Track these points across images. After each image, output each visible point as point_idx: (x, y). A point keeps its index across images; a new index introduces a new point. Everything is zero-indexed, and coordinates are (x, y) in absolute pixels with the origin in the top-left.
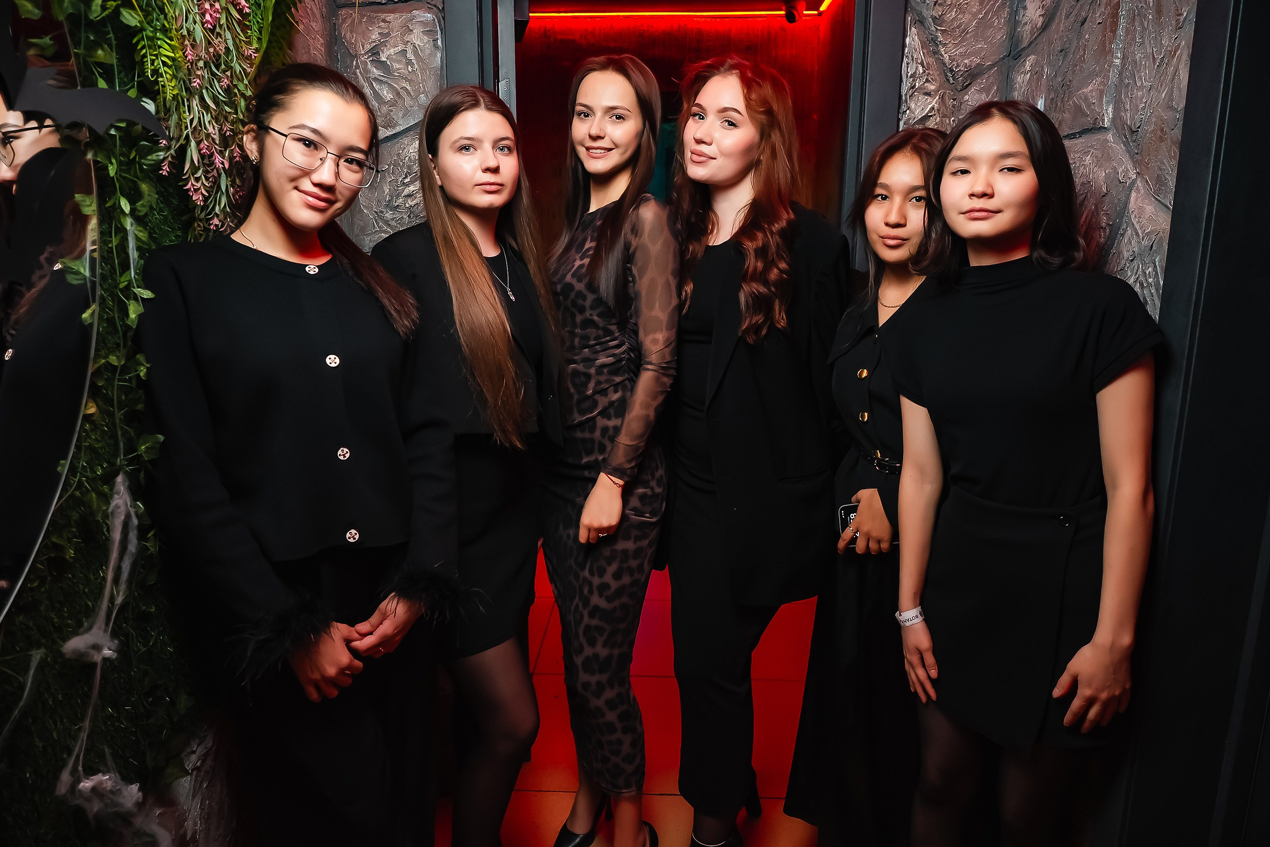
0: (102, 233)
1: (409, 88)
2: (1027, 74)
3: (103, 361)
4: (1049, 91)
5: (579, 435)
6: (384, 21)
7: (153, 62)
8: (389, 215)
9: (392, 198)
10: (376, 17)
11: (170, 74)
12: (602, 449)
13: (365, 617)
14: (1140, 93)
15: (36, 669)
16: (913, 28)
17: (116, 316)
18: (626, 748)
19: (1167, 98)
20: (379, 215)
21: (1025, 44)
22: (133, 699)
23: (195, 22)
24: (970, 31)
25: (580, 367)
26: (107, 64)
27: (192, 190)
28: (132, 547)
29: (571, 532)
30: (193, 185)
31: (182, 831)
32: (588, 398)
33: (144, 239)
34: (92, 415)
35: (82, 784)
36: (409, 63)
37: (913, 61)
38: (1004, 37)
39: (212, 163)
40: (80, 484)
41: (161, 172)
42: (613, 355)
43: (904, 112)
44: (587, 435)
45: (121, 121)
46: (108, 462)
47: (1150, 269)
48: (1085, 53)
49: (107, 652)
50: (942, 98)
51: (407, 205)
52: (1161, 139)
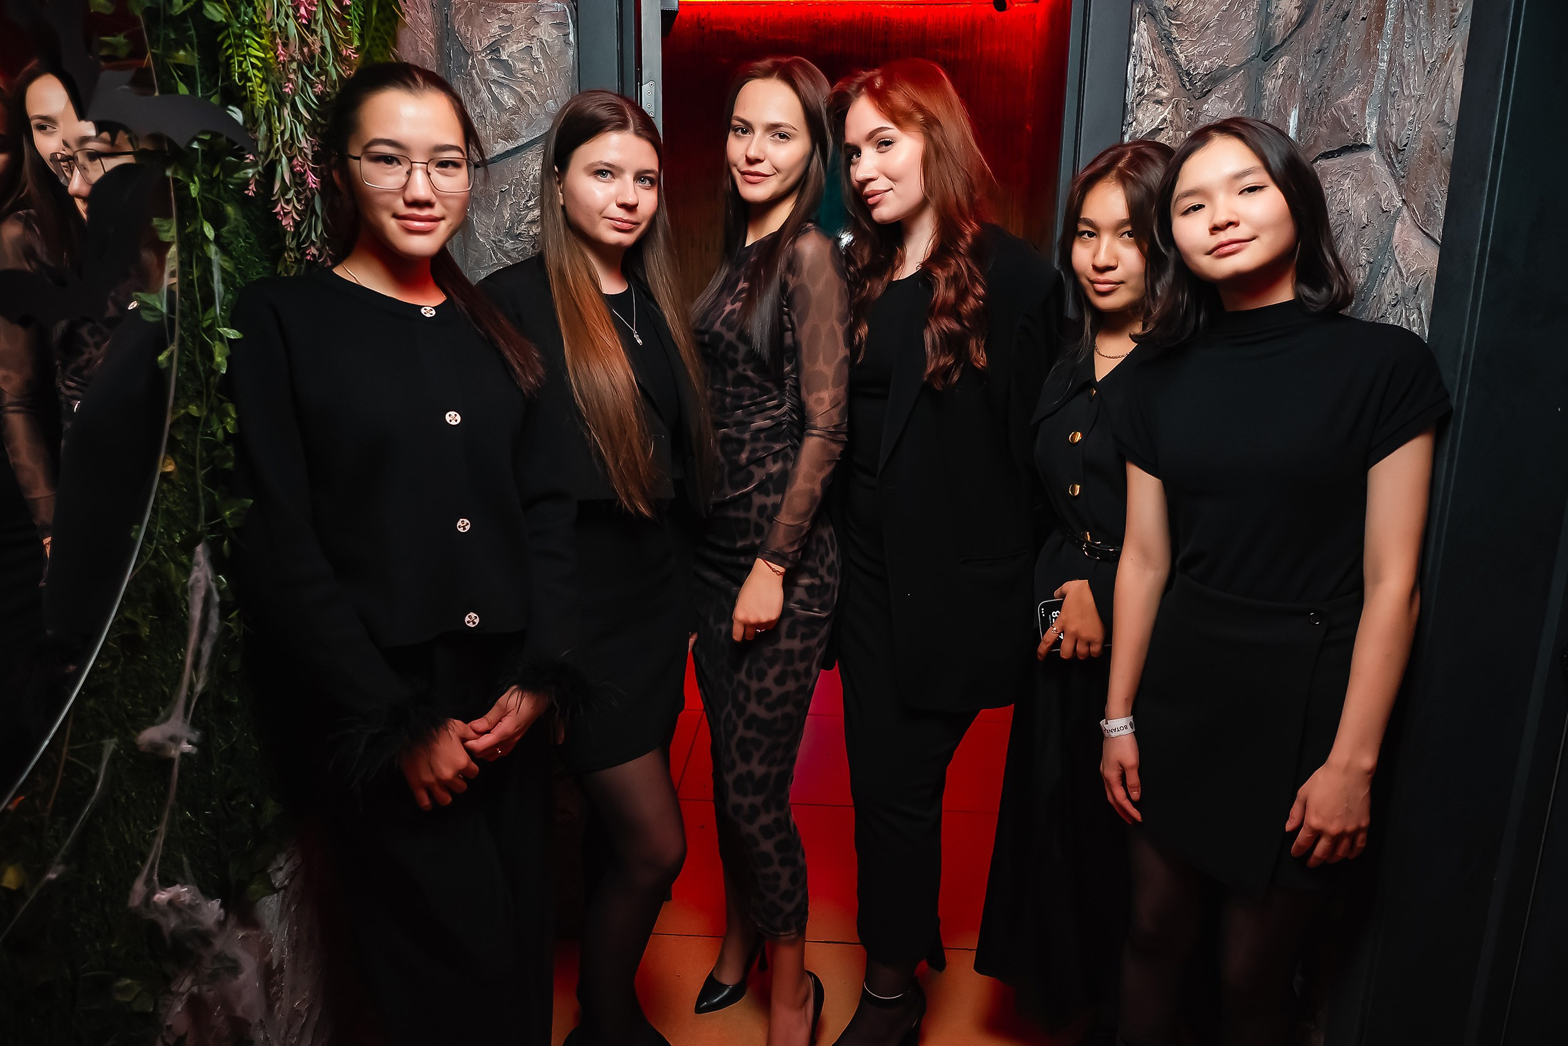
0: (182, 264)
1: (534, 92)
2: (1279, 79)
3: (183, 411)
4: (1305, 98)
5: (732, 513)
6: (506, 12)
7: (240, 63)
8: (509, 245)
9: (513, 225)
10: (495, 7)
11: (260, 78)
12: (759, 531)
13: (481, 713)
14: (1407, 105)
15: (108, 762)
16: (1142, 22)
17: (198, 358)
18: (784, 884)
19: (1438, 110)
20: (498, 245)
21: (1277, 42)
22: (214, 803)
23: (287, 16)
24: (1211, 25)
25: (733, 432)
26: (188, 66)
27: (282, 213)
28: (214, 626)
29: (724, 627)
30: (282, 208)
31: (266, 959)
32: (742, 468)
33: (229, 270)
34: (170, 473)
35: (157, 896)
36: (535, 62)
37: (1141, 61)
38: (1253, 33)
39: (304, 183)
40: (157, 552)
41: (246, 192)
42: (772, 418)
43: (1130, 124)
44: (742, 514)
45: (204, 132)
46: (188, 528)
47: (1415, 316)
48: (1345, 54)
49: (186, 747)
50: (1176, 107)
51: (531, 233)
52: (1431, 160)
